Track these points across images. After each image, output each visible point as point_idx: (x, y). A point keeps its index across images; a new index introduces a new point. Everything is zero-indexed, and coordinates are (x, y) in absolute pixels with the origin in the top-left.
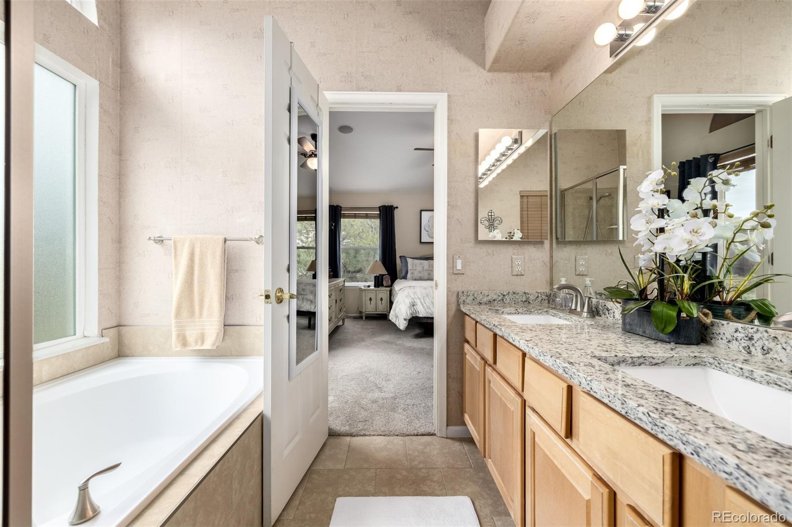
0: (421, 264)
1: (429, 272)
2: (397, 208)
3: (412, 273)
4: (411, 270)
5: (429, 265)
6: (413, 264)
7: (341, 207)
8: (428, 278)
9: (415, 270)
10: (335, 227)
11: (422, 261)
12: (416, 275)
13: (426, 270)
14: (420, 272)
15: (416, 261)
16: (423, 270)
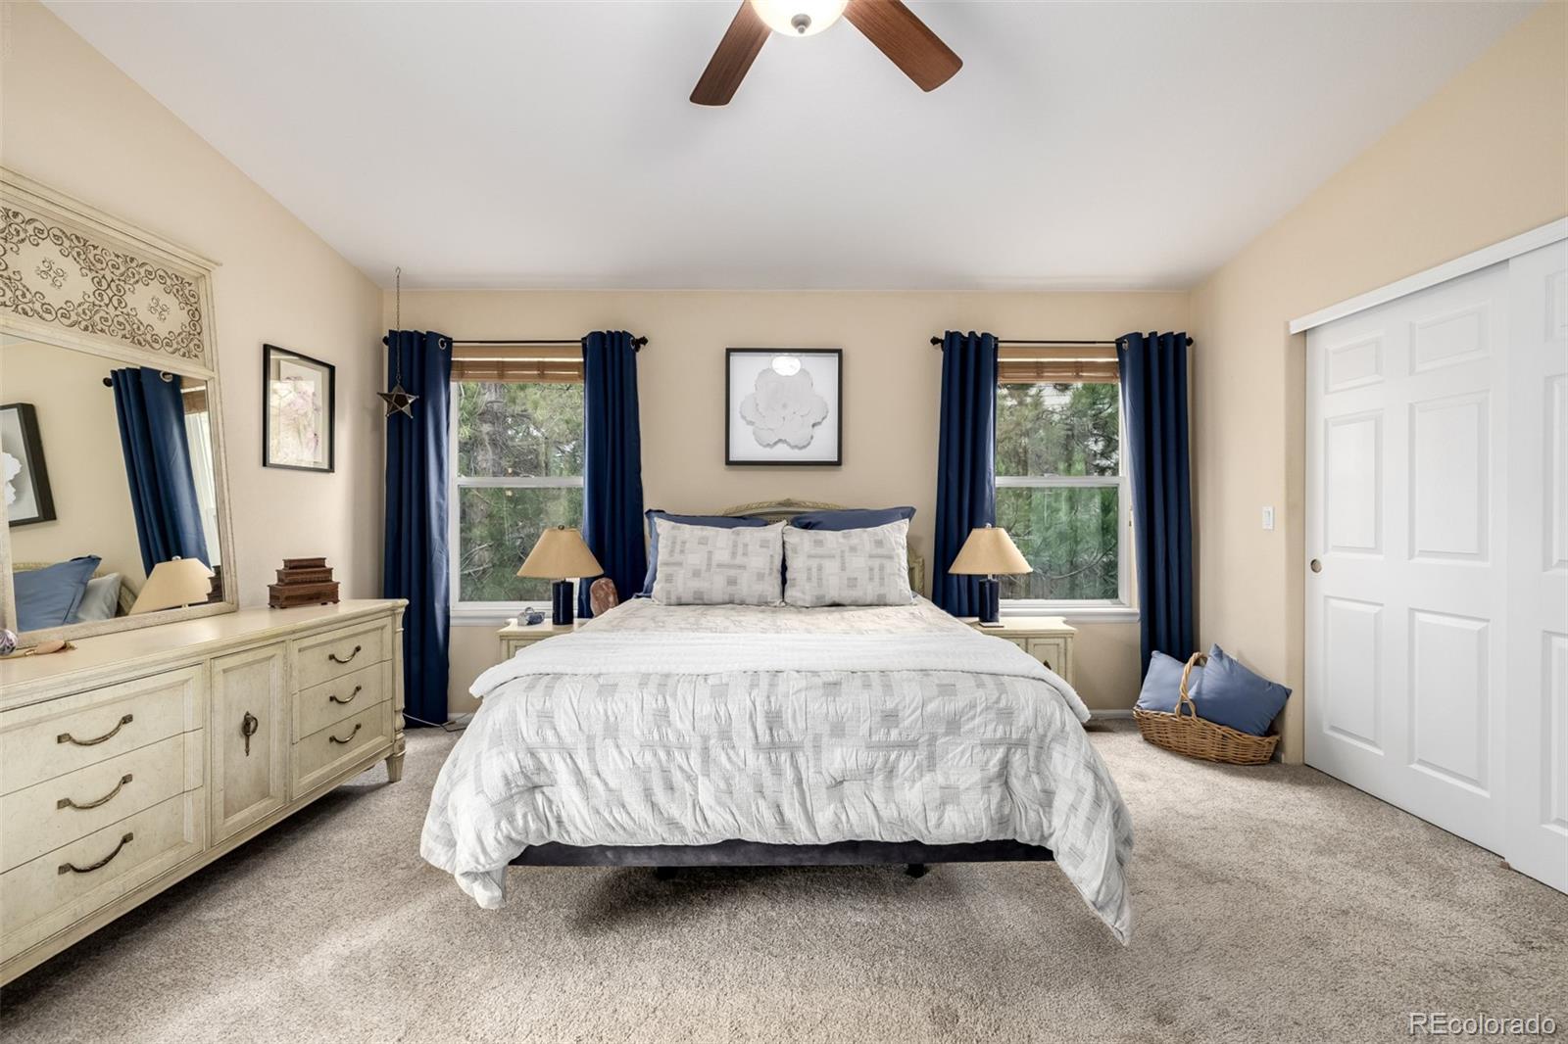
0: (703, 541)
1: (732, 572)
2: (644, 341)
3: (669, 579)
4: (666, 564)
5: (735, 546)
6: (674, 543)
7: (449, 341)
8: (727, 598)
9: (679, 564)
10: (420, 408)
11: (710, 531)
12: (684, 585)
13: (719, 566)
14: (696, 574)
15: (687, 529)
16: (709, 565)
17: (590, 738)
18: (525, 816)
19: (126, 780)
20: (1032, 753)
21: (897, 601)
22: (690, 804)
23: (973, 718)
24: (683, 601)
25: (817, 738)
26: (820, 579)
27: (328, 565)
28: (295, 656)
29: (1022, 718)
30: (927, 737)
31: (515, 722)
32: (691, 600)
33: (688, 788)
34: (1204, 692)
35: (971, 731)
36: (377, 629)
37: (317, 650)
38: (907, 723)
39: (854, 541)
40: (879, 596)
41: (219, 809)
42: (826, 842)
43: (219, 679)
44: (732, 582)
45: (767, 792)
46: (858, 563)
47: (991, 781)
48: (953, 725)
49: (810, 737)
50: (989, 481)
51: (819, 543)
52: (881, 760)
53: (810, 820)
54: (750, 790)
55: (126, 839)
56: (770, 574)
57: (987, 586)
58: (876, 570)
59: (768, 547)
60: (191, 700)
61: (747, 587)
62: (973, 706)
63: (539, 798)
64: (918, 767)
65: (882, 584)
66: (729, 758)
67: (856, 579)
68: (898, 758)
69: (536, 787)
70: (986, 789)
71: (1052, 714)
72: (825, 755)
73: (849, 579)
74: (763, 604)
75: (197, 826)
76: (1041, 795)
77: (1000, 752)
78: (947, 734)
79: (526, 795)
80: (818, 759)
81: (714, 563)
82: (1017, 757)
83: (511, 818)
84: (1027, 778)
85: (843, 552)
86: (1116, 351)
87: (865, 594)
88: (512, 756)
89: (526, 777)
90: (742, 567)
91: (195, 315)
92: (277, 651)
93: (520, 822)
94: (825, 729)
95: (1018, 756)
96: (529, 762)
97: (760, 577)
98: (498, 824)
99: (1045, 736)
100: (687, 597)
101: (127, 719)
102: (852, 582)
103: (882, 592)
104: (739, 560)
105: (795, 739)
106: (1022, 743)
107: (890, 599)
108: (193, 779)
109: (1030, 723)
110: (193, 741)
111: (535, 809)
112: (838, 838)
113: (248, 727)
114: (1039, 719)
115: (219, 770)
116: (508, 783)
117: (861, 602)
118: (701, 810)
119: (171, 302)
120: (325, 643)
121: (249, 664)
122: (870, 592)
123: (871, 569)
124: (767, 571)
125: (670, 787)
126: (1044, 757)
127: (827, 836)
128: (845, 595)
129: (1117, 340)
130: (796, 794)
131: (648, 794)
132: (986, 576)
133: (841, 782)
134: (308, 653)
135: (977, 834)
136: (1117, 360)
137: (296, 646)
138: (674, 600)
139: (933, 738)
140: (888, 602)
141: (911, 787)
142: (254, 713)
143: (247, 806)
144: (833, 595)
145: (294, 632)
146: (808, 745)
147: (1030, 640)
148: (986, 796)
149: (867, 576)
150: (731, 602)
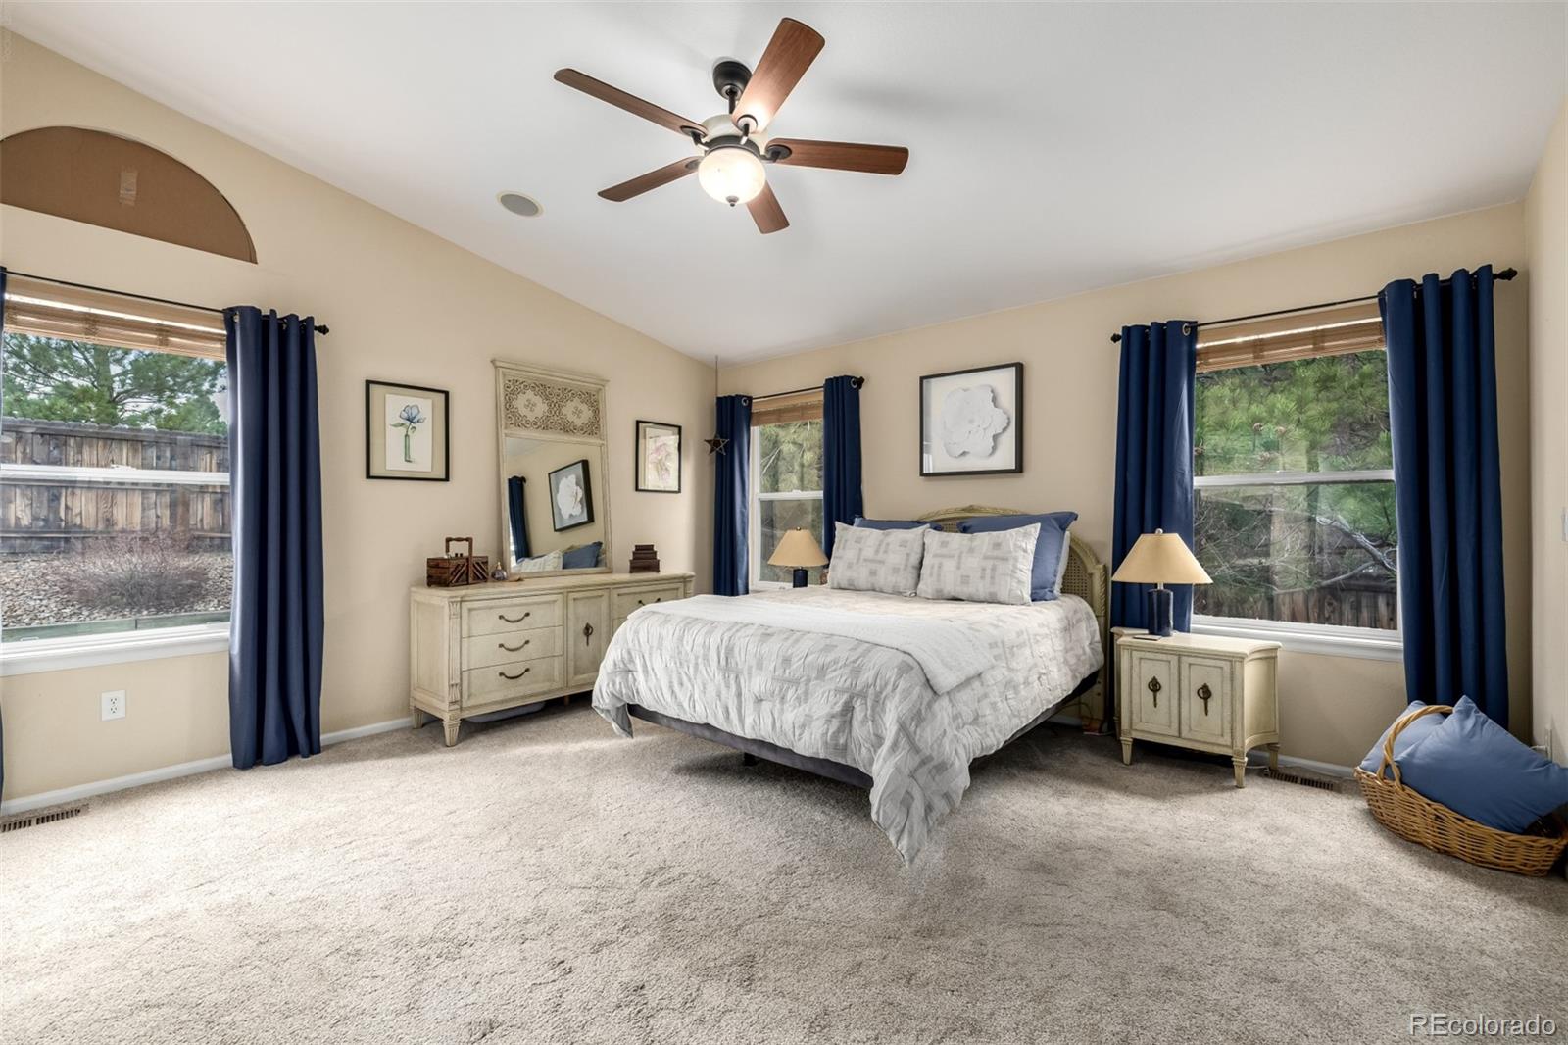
1: (874, 565)
2: (862, 380)
5: (880, 544)
7: (750, 399)
17: (651, 647)
18: (620, 684)
19: (527, 642)
20: (869, 704)
21: (1007, 600)
22: (689, 695)
23: (835, 670)
24: (843, 586)
25: (750, 668)
26: (939, 576)
27: (655, 549)
28: (616, 599)
29: (866, 676)
30: (804, 678)
31: (626, 634)
32: (846, 587)
33: (690, 688)
34: (1418, 754)
35: (831, 679)
36: (674, 589)
37: (632, 596)
38: (794, 666)
39: (977, 543)
40: (991, 594)
41: (572, 670)
42: (748, 737)
43: (571, 602)
44: (873, 573)
45: (723, 697)
46: (972, 563)
47: (833, 716)
48: (822, 671)
49: (746, 667)
50: (1181, 483)
51: (944, 544)
52: (778, 689)
53: (741, 720)
54: (714, 694)
55: (527, 670)
56: (905, 569)
57: (1155, 596)
58: (988, 571)
59: (905, 547)
60: (557, 610)
61: (885, 578)
62: (836, 662)
63: (630, 676)
64: (797, 698)
65: (992, 584)
66: (707, 672)
67: (968, 577)
68: (788, 688)
69: (630, 671)
70: (828, 721)
71: (890, 678)
72: (753, 680)
73: (962, 577)
74: (897, 593)
75: (560, 674)
76: (873, 737)
77: (845, 697)
78: (817, 679)
79: (623, 674)
80: (750, 682)
81: (862, 558)
82: (858, 705)
83: (614, 684)
84: (864, 722)
85: (962, 553)
86: (1378, 308)
87: (977, 591)
88: (620, 650)
89: (624, 663)
90: (882, 562)
91: (596, 411)
92: (605, 593)
93: (618, 687)
94: (753, 663)
95: (859, 703)
96: (626, 656)
97: (896, 570)
98: (608, 685)
99: (881, 693)
100: (844, 584)
101: (528, 614)
102: (965, 580)
103: (992, 590)
104: (881, 556)
105: (739, 666)
106: (863, 695)
107: (1002, 597)
108: (558, 651)
109: (871, 681)
110: (559, 631)
111: (627, 680)
112: (754, 737)
113: (588, 631)
114: (878, 681)
115: (572, 650)
116: (615, 664)
117: (976, 598)
118: (694, 701)
119: (584, 407)
120: (635, 593)
121: (588, 598)
122: (981, 588)
123: (984, 569)
124: (902, 567)
125: (681, 684)
126: (878, 709)
127: (749, 734)
128: (959, 591)
129: (1379, 293)
130: (736, 702)
131: (671, 687)
132: (1156, 585)
133: (762, 700)
134: (626, 598)
135: (815, 750)
136: (1380, 319)
137: (616, 592)
138: (835, 586)
139: (809, 680)
140: (1001, 600)
141: (792, 711)
142: (591, 625)
143: (588, 672)
144: (950, 589)
145: (615, 584)
146: (745, 673)
147: (1184, 659)
148: (826, 726)
149: (979, 575)
150: (874, 590)
